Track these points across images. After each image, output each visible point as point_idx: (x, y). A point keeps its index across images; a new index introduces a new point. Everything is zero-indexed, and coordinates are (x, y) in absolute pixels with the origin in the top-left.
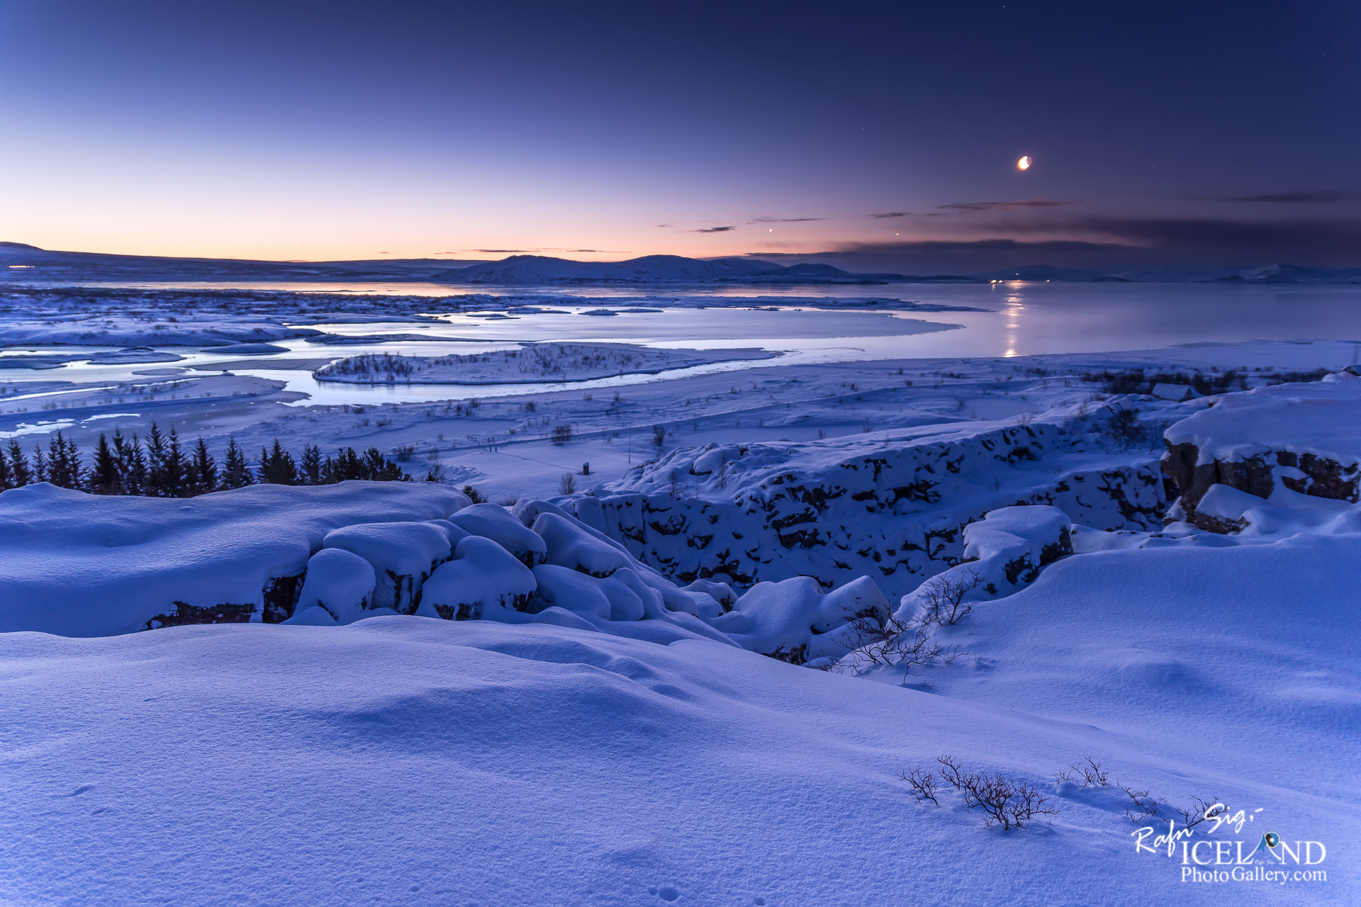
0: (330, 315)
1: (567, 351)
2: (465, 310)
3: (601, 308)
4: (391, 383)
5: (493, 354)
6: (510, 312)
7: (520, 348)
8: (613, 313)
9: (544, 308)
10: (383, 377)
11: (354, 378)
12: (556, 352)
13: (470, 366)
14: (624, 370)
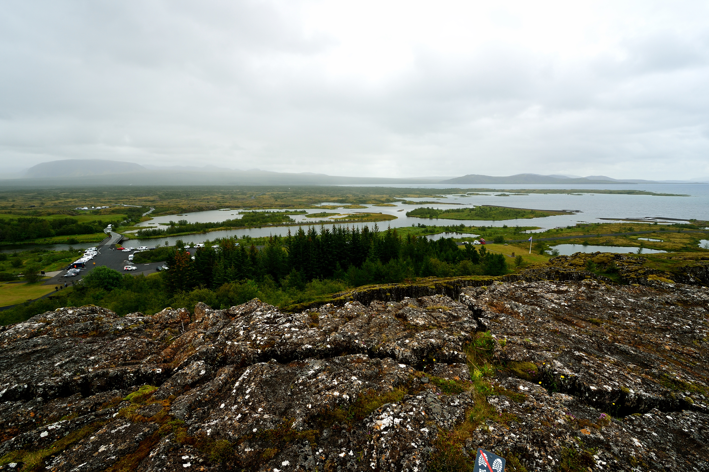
0: (409, 195)
1: (493, 209)
2: (452, 194)
3: (503, 193)
4: (431, 218)
5: (465, 209)
6: (468, 194)
7: (475, 207)
8: (508, 195)
9: (480, 193)
10: (428, 216)
11: (419, 216)
12: (489, 209)
13: (457, 214)
14: (518, 217)
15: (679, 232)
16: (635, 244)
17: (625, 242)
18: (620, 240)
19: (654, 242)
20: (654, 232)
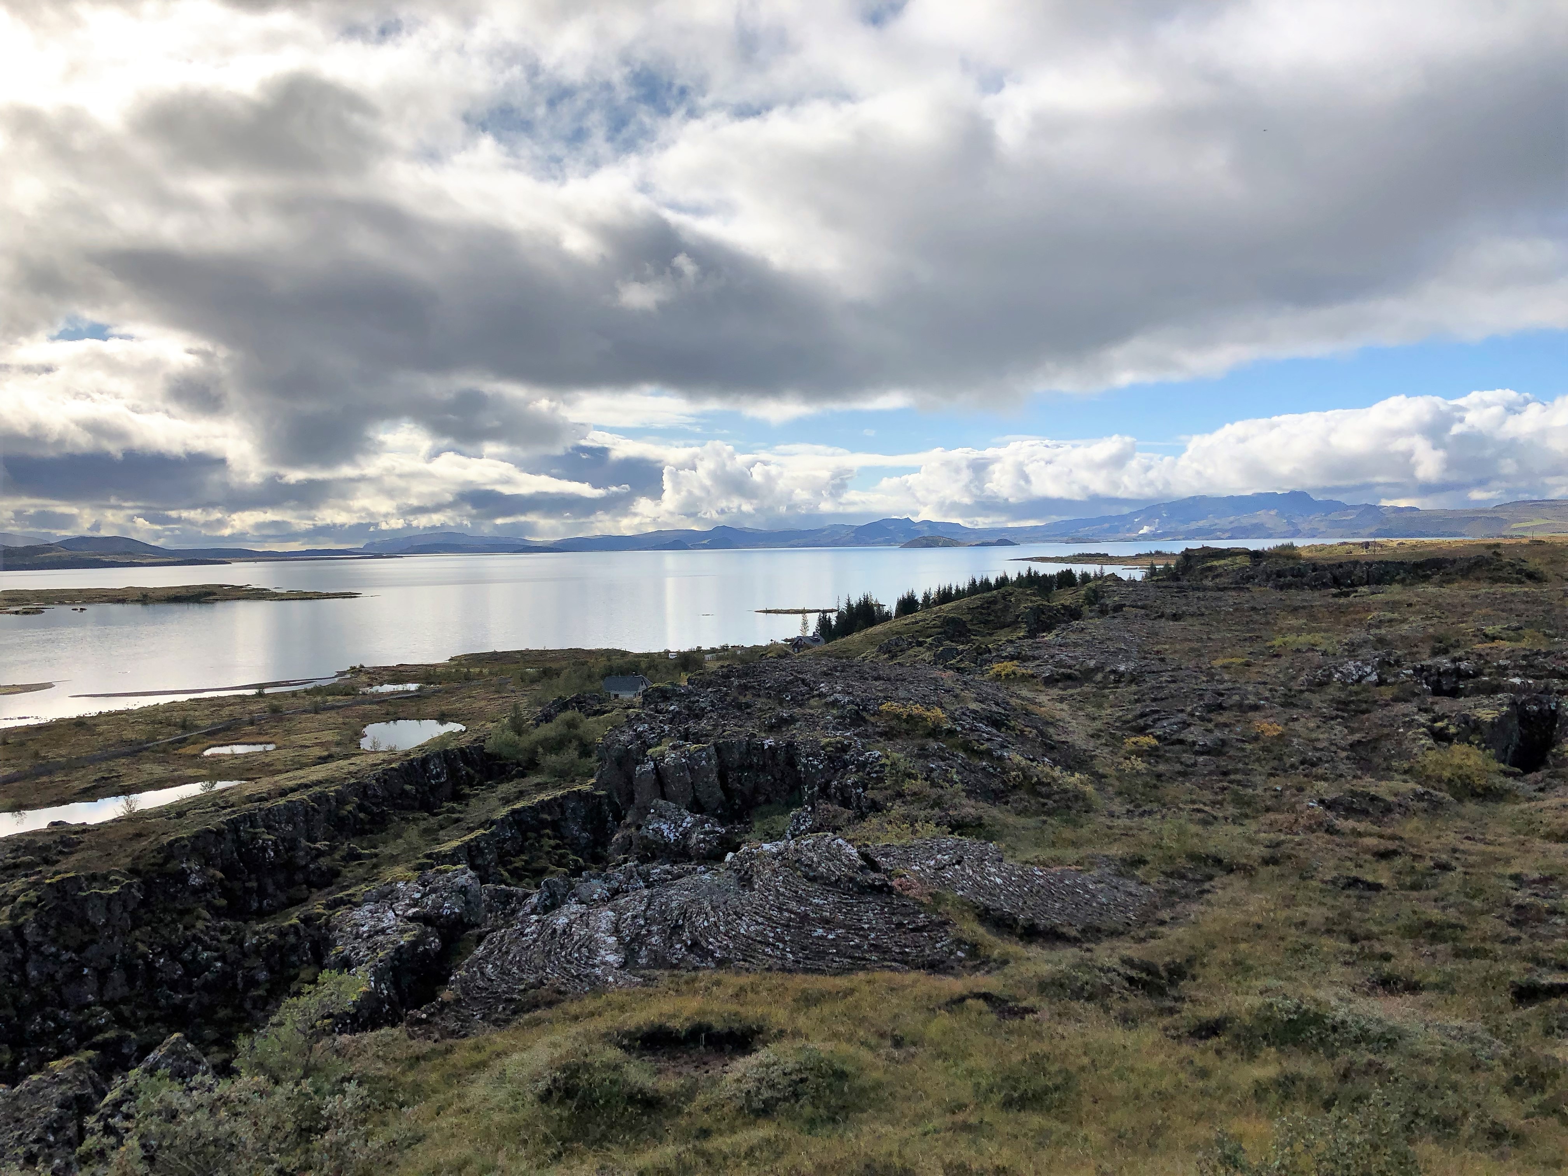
15: (316, 713)
16: (190, 772)
17: (159, 771)
18: (147, 767)
19: (246, 756)
20: (252, 723)
